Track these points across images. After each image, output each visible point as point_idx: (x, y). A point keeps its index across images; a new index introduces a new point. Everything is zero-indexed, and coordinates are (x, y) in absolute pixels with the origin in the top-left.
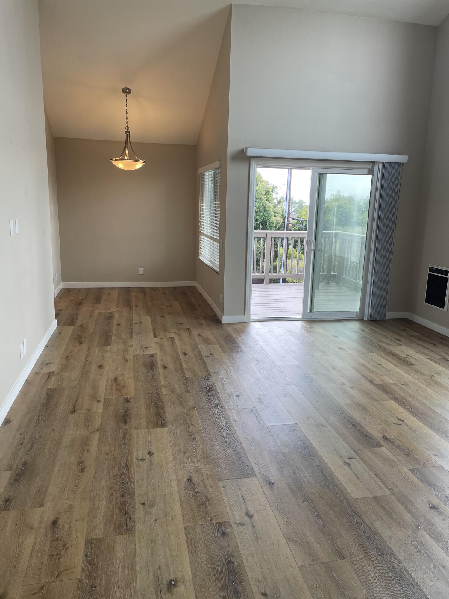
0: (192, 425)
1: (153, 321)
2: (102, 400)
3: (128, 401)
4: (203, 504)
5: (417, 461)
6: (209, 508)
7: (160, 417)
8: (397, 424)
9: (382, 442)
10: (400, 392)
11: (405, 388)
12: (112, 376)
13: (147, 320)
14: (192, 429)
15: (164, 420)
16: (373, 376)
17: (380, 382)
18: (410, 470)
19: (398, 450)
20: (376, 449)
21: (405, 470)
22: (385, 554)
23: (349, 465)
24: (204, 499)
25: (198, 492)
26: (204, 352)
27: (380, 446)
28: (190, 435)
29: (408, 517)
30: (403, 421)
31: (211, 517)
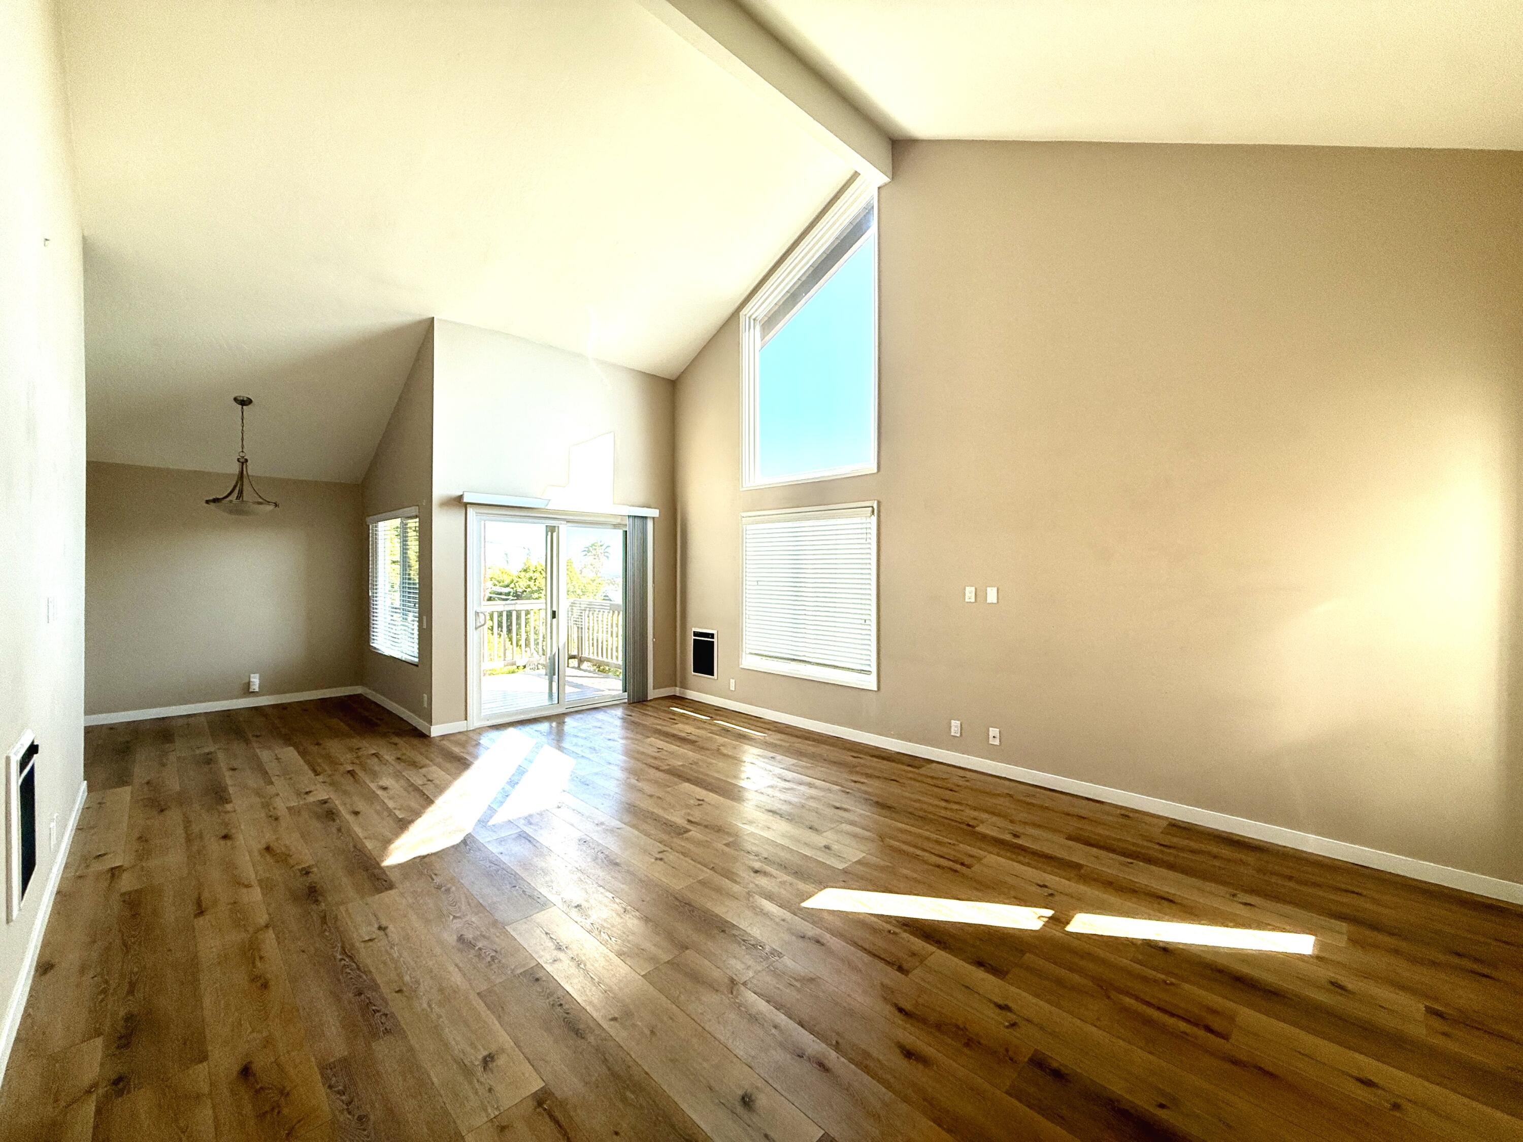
0: (436, 875)
1: (303, 754)
2: (254, 882)
3: (307, 873)
4: (493, 960)
5: (728, 834)
6: (503, 961)
7: (378, 879)
8: (699, 805)
9: (689, 827)
10: (691, 773)
11: (694, 767)
12: (257, 846)
13: (290, 754)
14: (437, 880)
15: (386, 881)
16: (657, 762)
17: (667, 767)
18: (724, 844)
19: (707, 830)
20: (686, 835)
21: (720, 846)
22: (727, 929)
23: (661, 859)
24: (494, 954)
25: (480, 949)
26: (418, 781)
27: (688, 831)
28: (439, 887)
29: (736, 888)
30: (703, 800)
31: (511, 969)
